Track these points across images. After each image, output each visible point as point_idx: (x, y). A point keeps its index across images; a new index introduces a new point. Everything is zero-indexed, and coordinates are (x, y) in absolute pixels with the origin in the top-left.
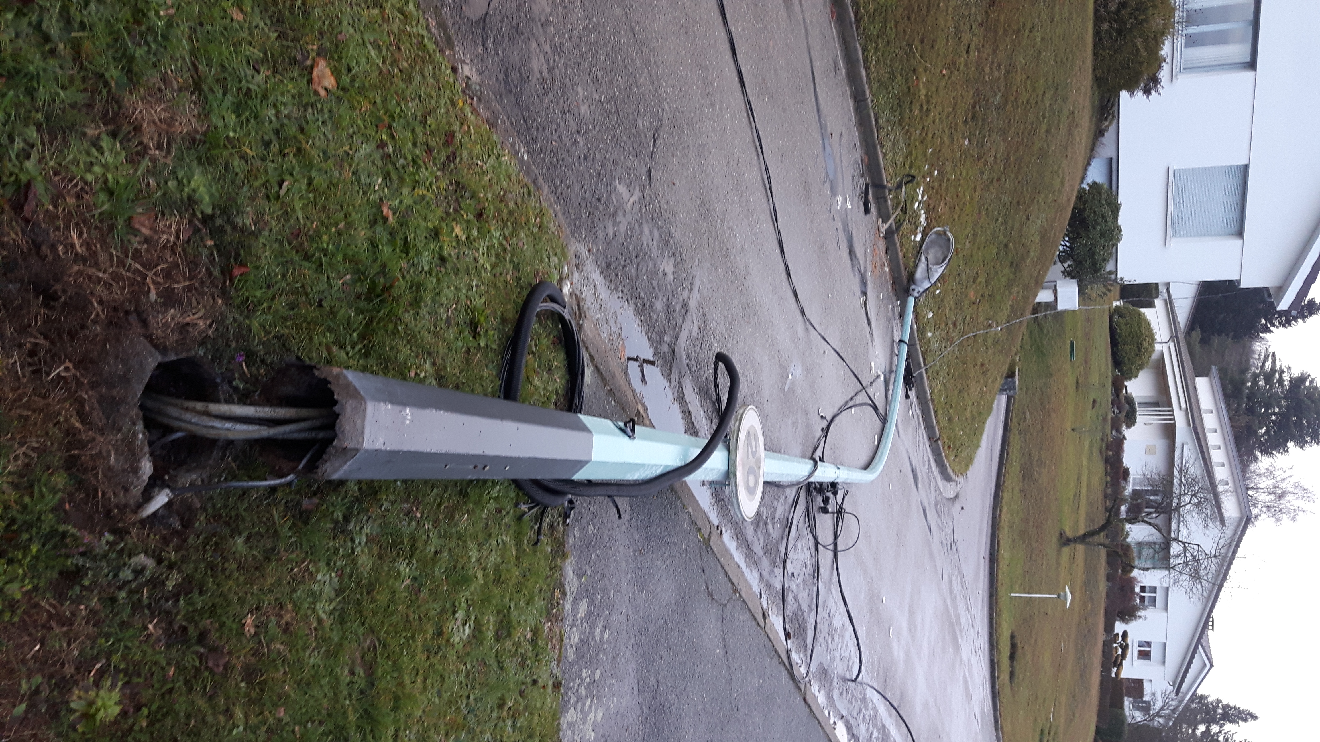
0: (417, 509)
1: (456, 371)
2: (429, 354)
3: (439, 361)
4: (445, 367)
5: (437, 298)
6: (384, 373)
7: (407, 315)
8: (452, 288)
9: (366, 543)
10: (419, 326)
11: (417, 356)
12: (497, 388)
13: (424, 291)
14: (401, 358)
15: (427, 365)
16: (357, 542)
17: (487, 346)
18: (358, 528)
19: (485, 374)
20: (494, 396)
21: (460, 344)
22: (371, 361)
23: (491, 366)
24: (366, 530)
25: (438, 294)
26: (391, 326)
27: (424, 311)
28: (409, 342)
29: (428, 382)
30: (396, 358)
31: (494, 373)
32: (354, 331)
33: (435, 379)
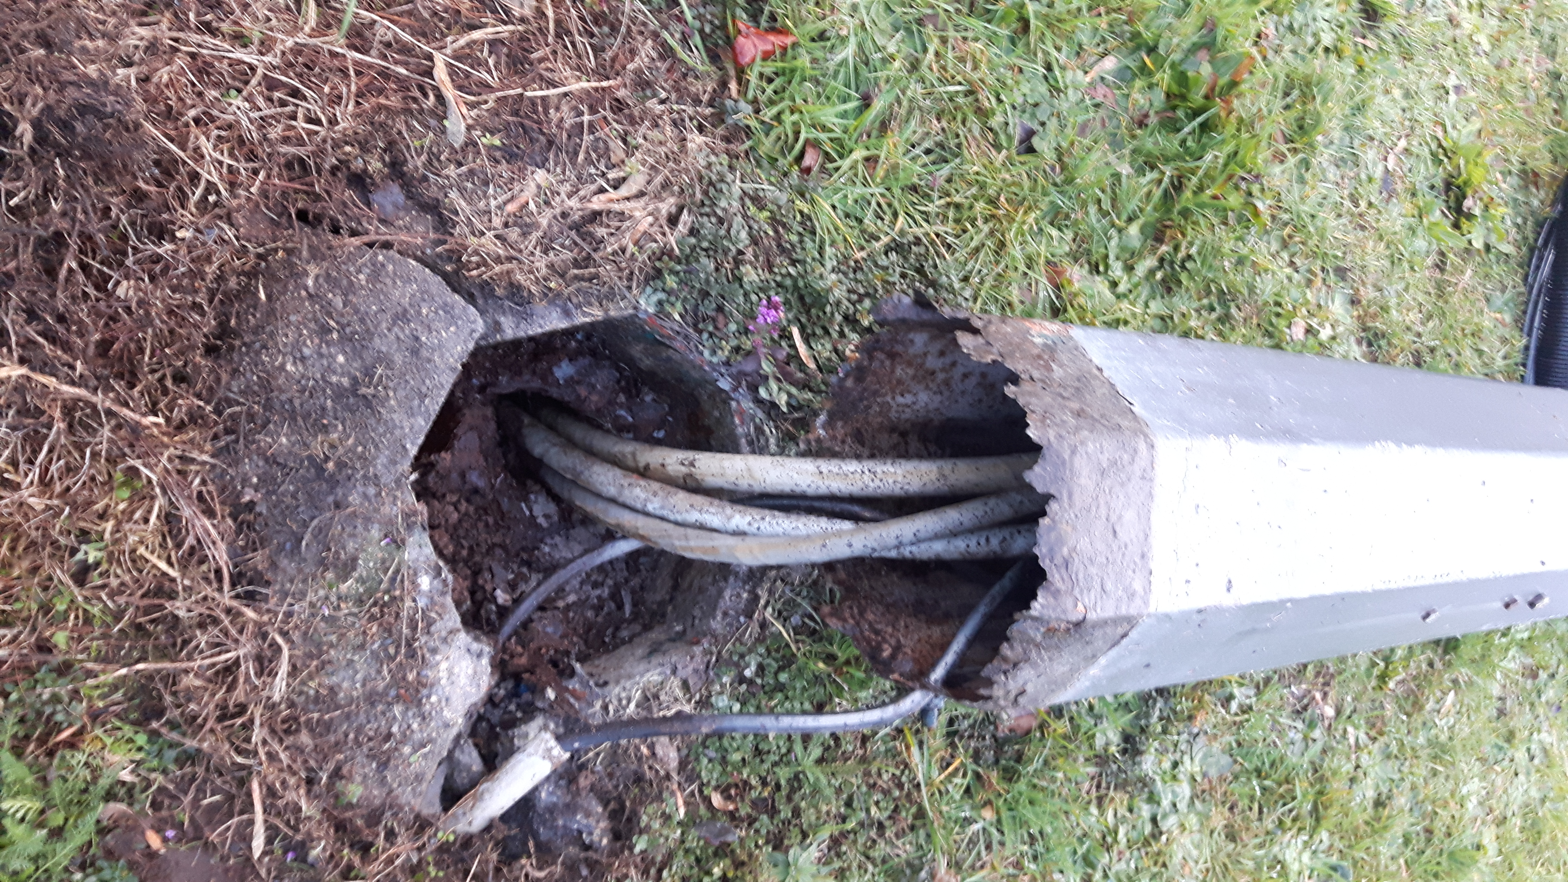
0: (1325, 695)
1: (1413, 317)
2: (1341, 273)
3: (1368, 294)
4: (1385, 309)
5: (1358, 121)
6: (1220, 334)
7: (1277, 169)
8: (1397, 93)
9: (1192, 802)
10: (1314, 197)
11: (1309, 283)
12: (1519, 358)
13: (1324, 101)
14: (1266, 288)
15: (1338, 307)
16: (1166, 803)
17: (1488, 248)
18: (1167, 765)
19: (1487, 323)
20: (1509, 378)
21: (1420, 244)
22: (1182, 303)
23: (1499, 299)
24: (1188, 766)
25: (1360, 109)
26: (1234, 200)
27: (1323, 158)
28: (1285, 245)
29: (1339, 349)
30: (1252, 289)
31: (1508, 318)
32: (1130, 220)
33: (1359, 342)
